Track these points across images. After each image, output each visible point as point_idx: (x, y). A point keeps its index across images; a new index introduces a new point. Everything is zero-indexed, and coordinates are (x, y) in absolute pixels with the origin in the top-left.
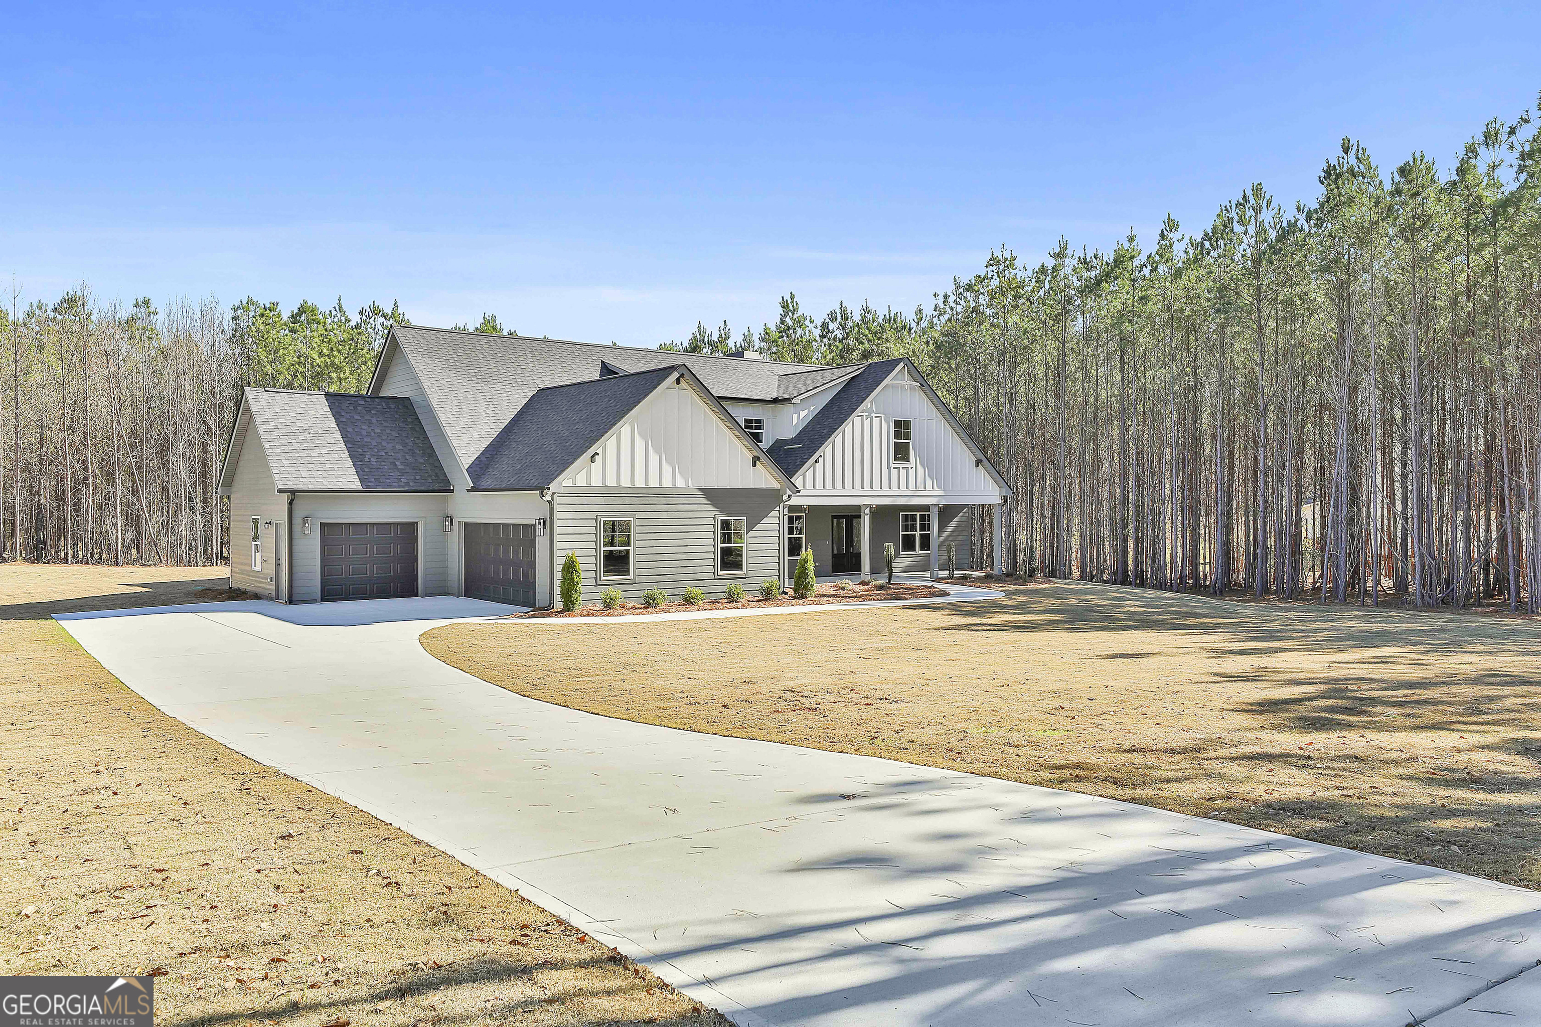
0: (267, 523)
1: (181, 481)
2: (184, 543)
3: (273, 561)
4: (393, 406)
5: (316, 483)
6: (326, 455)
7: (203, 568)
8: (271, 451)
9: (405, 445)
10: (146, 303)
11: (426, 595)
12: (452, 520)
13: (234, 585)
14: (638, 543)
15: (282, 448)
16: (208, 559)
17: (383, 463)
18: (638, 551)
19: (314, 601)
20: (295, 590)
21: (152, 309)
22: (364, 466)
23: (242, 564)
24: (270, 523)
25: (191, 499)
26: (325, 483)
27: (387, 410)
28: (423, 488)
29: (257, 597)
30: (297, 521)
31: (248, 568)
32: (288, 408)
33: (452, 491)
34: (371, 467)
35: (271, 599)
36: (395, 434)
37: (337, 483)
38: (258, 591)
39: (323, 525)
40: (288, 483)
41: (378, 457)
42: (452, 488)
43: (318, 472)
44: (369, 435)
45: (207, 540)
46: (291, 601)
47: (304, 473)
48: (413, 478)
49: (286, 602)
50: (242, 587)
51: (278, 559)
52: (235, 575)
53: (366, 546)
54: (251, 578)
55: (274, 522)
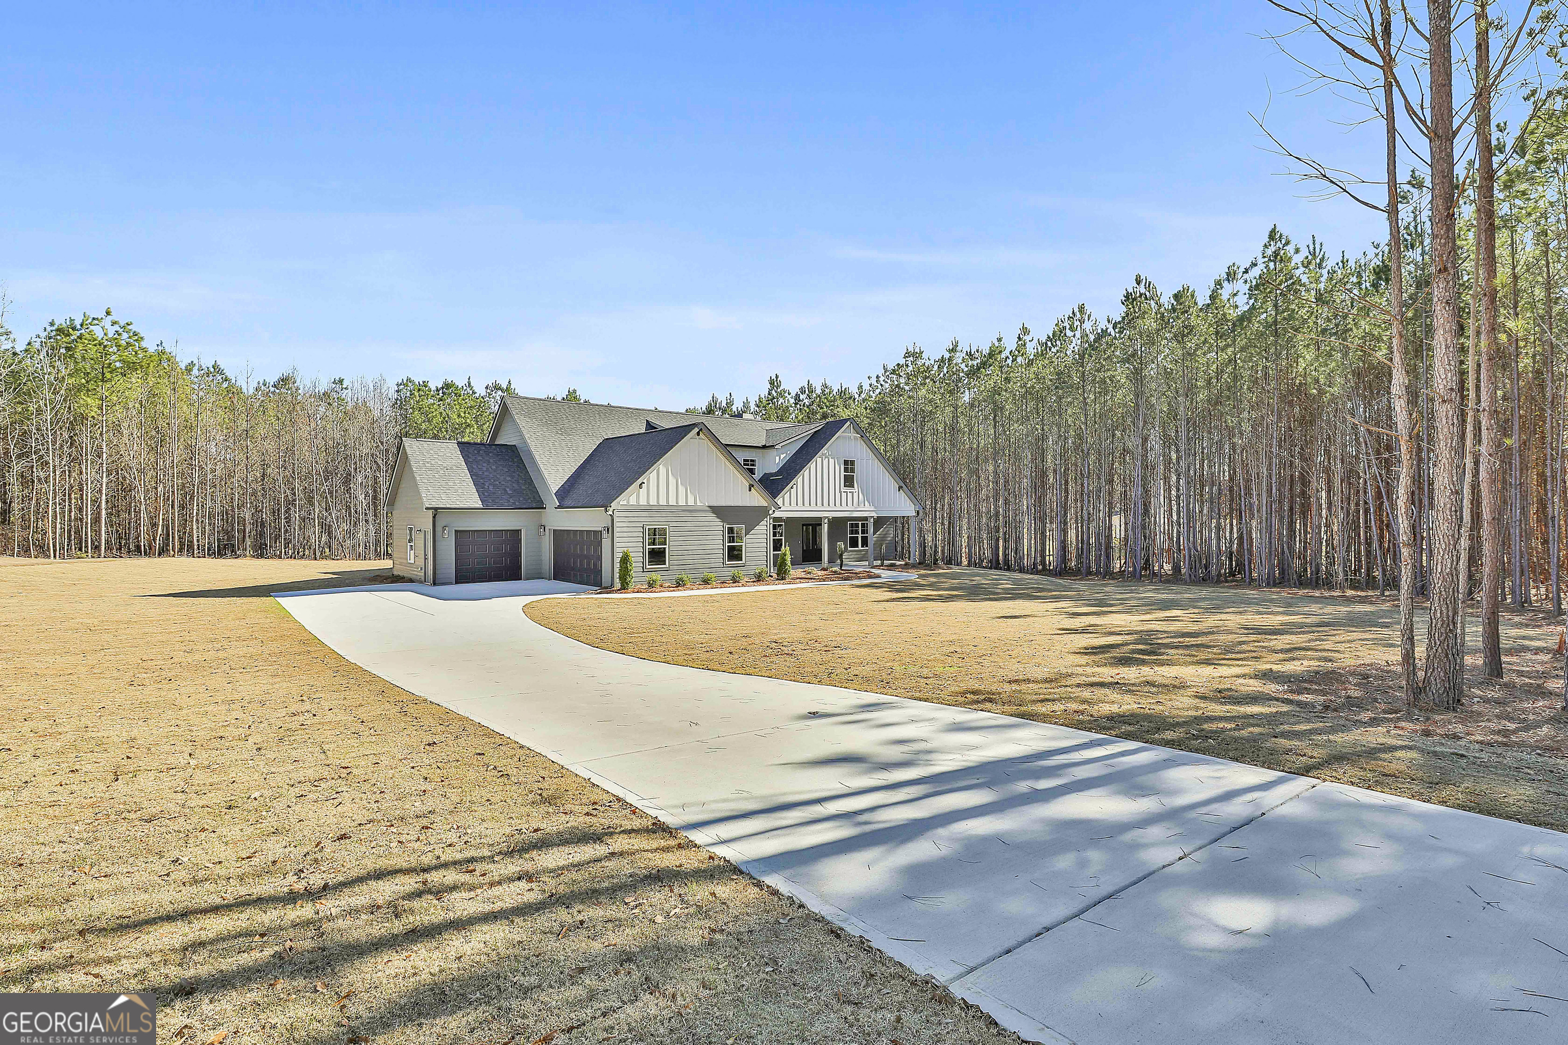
0: (418, 531)
4: (504, 451)
5: (453, 504)
6: (458, 484)
8: (421, 480)
9: (512, 477)
10: (341, 381)
11: (527, 579)
13: (396, 573)
14: (672, 543)
15: (428, 479)
16: (378, 556)
17: (497, 490)
18: (672, 548)
19: (450, 584)
20: (438, 576)
21: (344, 386)
22: (484, 492)
23: (401, 559)
24: (420, 531)
25: (366, 514)
26: (460, 504)
27: (500, 453)
28: (525, 506)
29: (411, 581)
30: (439, 529)
31: (405, 561)
32: (433, 452)
34: (489, 492)
35: (421, 582)
36: (505, 470)
37: (466, 503)
39: (457, 532)
40: (433, 503)
41: (494, 486)
43: (453, 496)
44: (487, 470)
45: (377, 543)
46: (435, 584)
47: (443, 497)
48: (518, 499)
50: (401, 574)
51: (425, 555)
52: (397, 566)
53: (486, 546)
54: (408, 568)
55: (423, 530)
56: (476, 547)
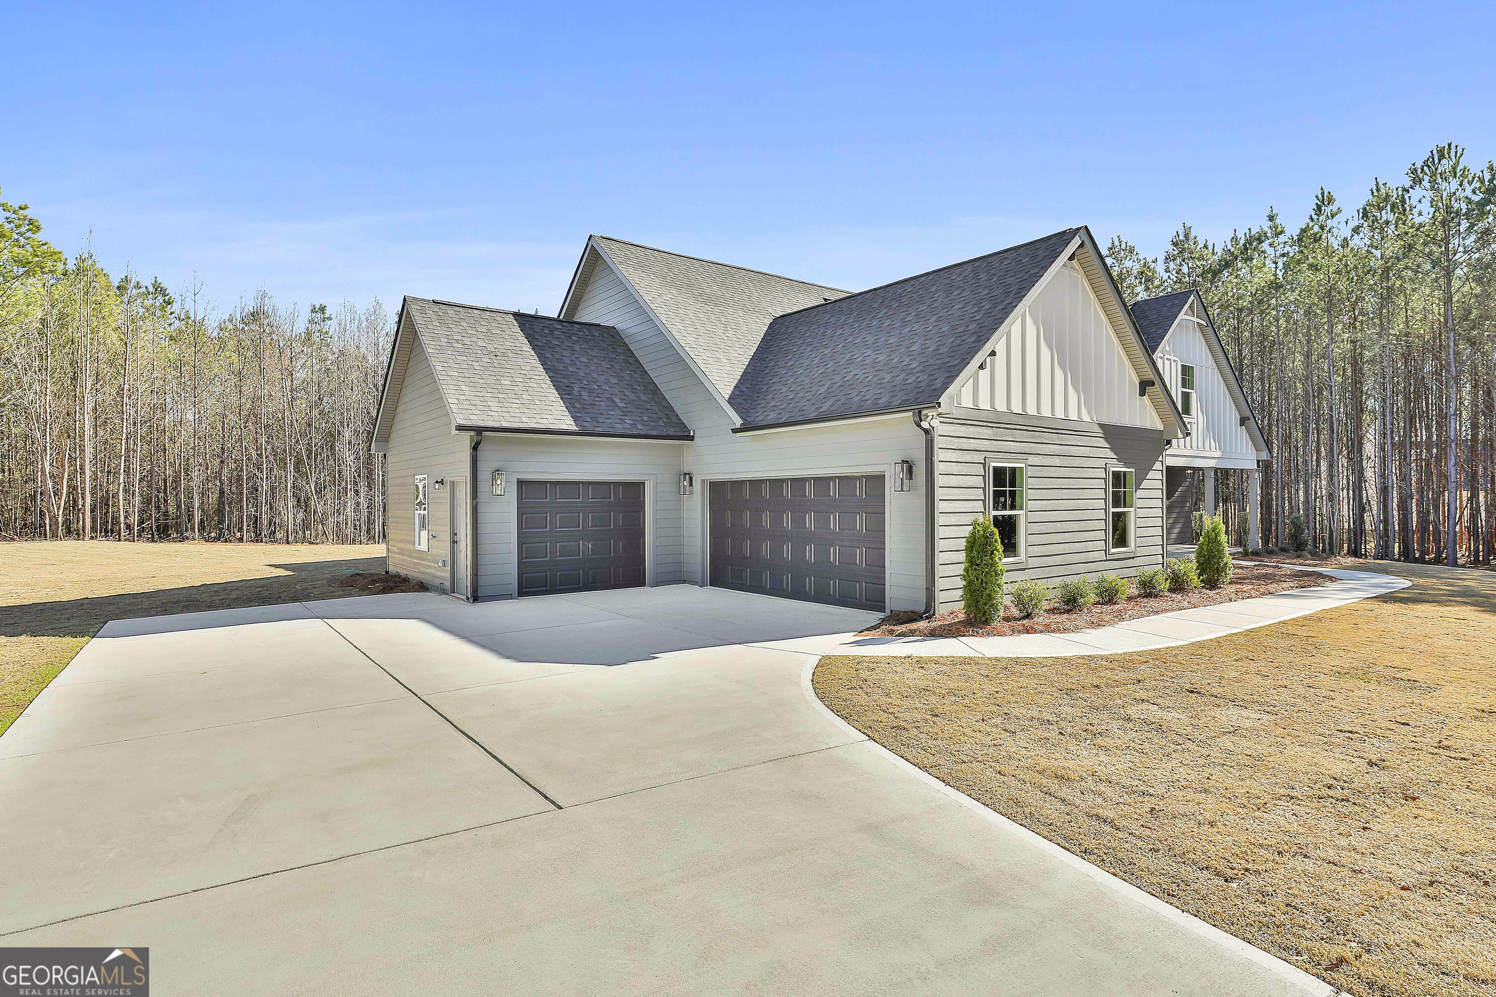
0: (437, 482)
1: (347, 467)
2: (349, 522)
3: (447, 537)
4: (597, 334)
5: (511, 419)
6: (520, 384)
7: (366, 546)
8: (444, 373)
9: (621, 379)
10: (323, 309)
11: (657, 584)
12: (691, 479)
13: (392, 569)
14: (1032, 505)
15: (460, 370)
17: (597, 399)
18: (1032, 517)
19: (510, 597)
20: (482, 581)
21: (327, 315)
22: (573, 401)
23: (401, 541)
24: (442, 482)
25: (356, 483)
26: (524, 420)
27: (590, 337)
28: (655, 433)
29: (422, 587)
30: (484, 475)
31: (410, 547)
32: (465, 324)
33: (692, 438)
34: (583, 402)
35: (442, 591)
36: (606, 365)
37: (542, 421)
38: (426, 579)
39: (521, 483)
40: (472, 417)
41: (590, 391)
42: (692, 434)
43: (514, 405)
44: (573, 363)
46: (476, 598)
47: (493, 405)
48: (639, 419)
49: (468, 598)
50: (403, 572)
51: (454, 534)
52: (393, 555)
53: (578, 515)
54: (415, 561)
55: (447, 480)
56: (558, 516)
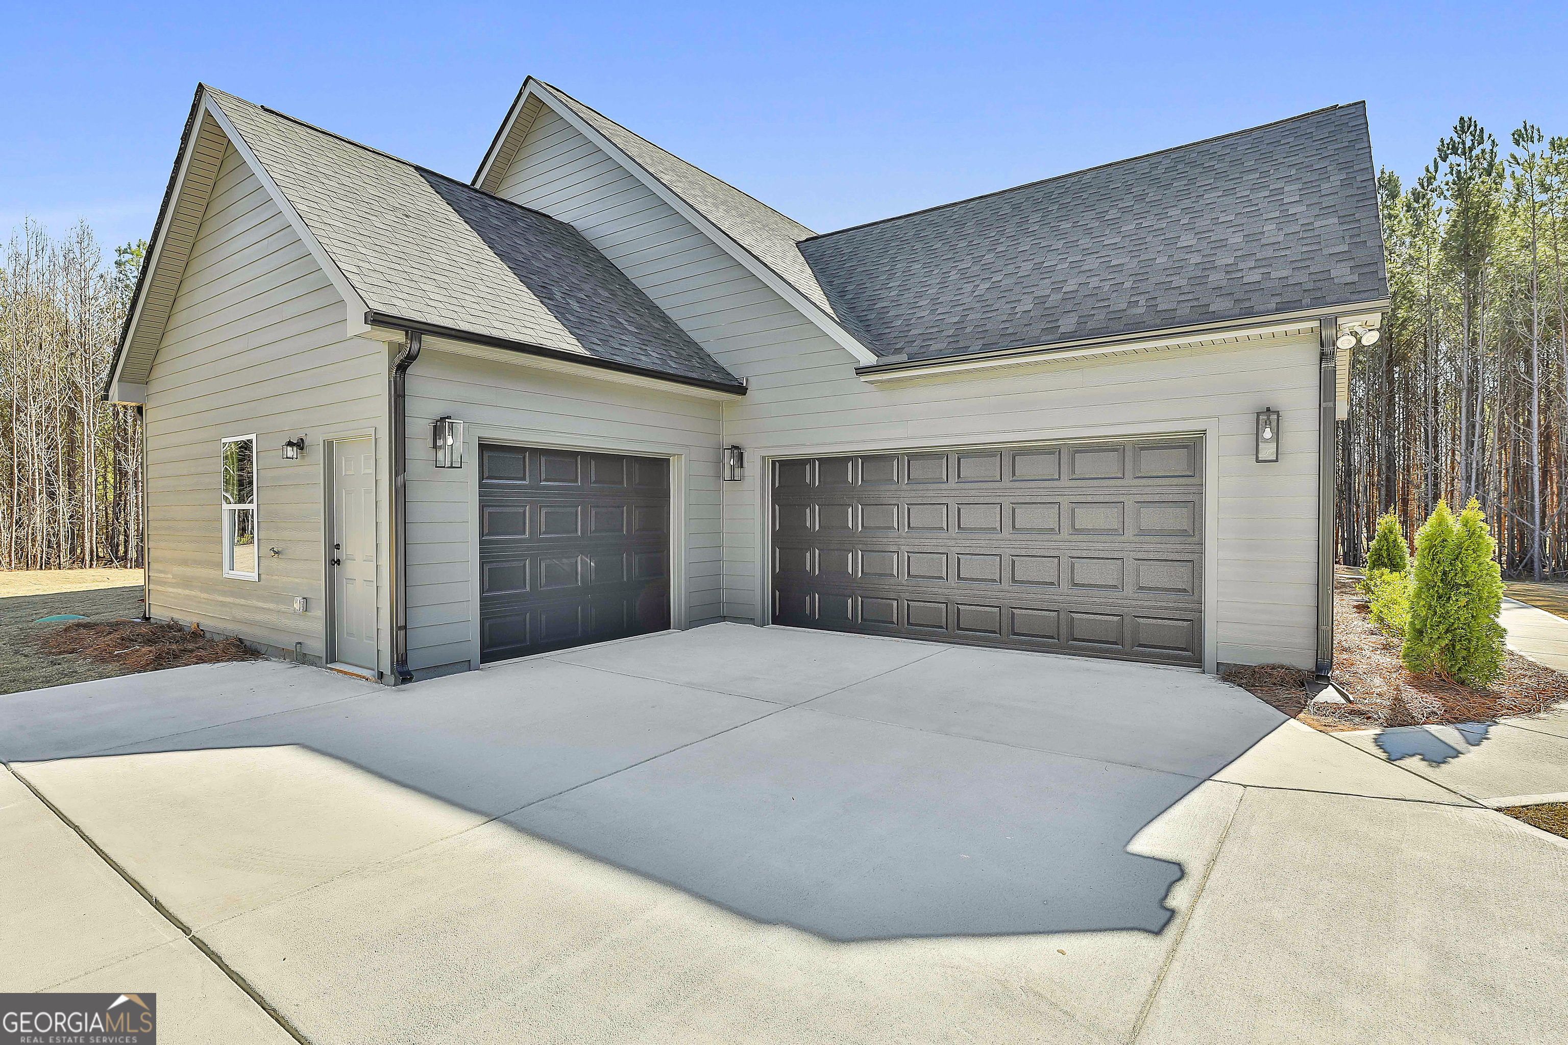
0: (290, 444)
3: (315, 552)
11: (688, 624)
12: (741, 455)
13: (159, 613)
19: (466, 666)
26: (496, 324)
28: (696, 376)
30: (416, 428)
33: (744, 391)
35: (302, 658)
38: (249, 633)
42: (742, 383)
43: (468, 298)
46: (404, 674)
48: (665, 353)
49: (381, 675)
51: (333, 546)
52: (159, 588)
53: (573, 510)
54: (221, 599)
55: (316, 439)
56: (544, 511)
